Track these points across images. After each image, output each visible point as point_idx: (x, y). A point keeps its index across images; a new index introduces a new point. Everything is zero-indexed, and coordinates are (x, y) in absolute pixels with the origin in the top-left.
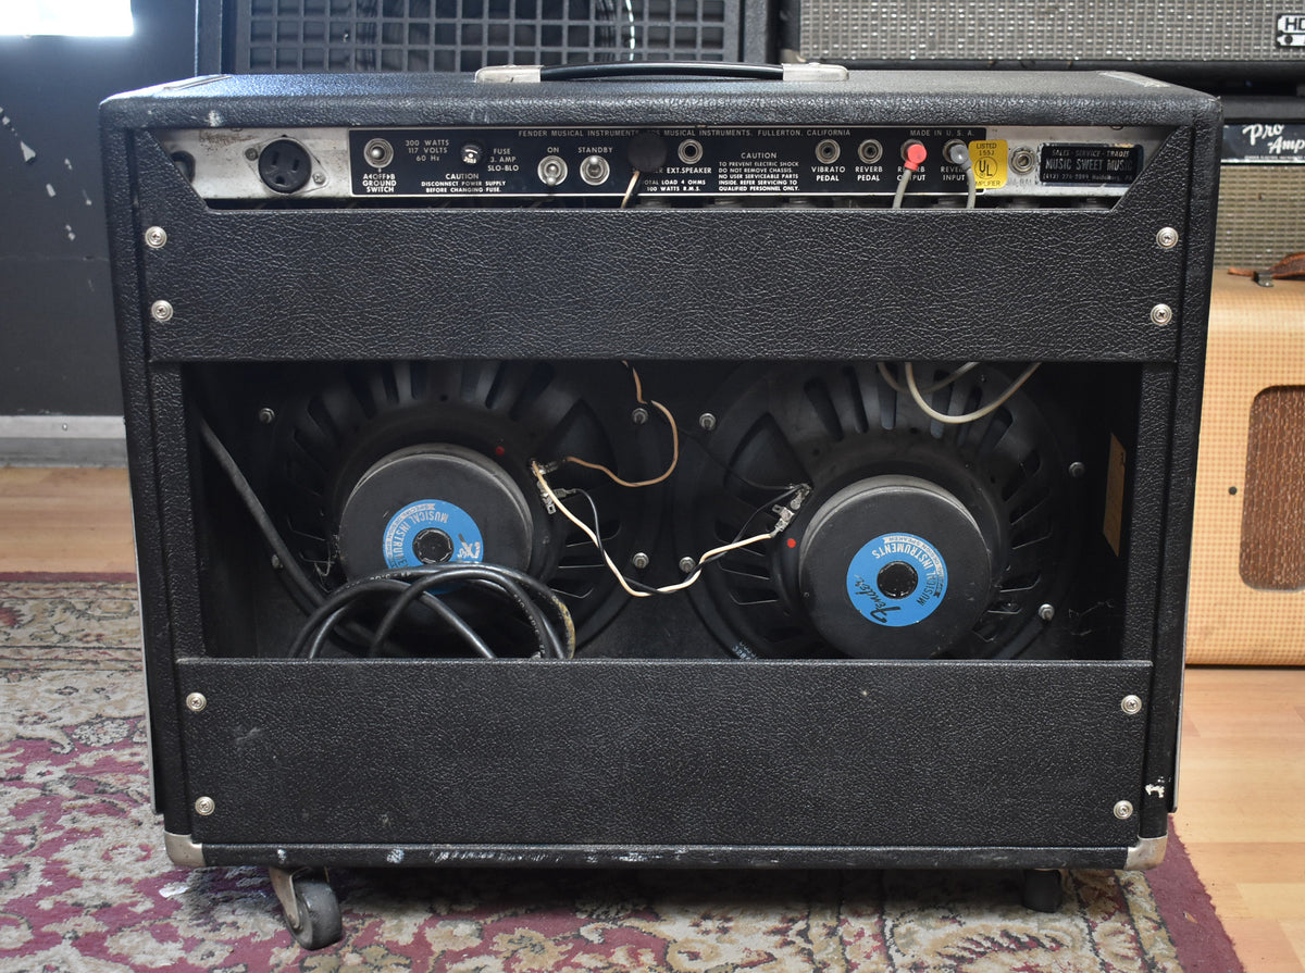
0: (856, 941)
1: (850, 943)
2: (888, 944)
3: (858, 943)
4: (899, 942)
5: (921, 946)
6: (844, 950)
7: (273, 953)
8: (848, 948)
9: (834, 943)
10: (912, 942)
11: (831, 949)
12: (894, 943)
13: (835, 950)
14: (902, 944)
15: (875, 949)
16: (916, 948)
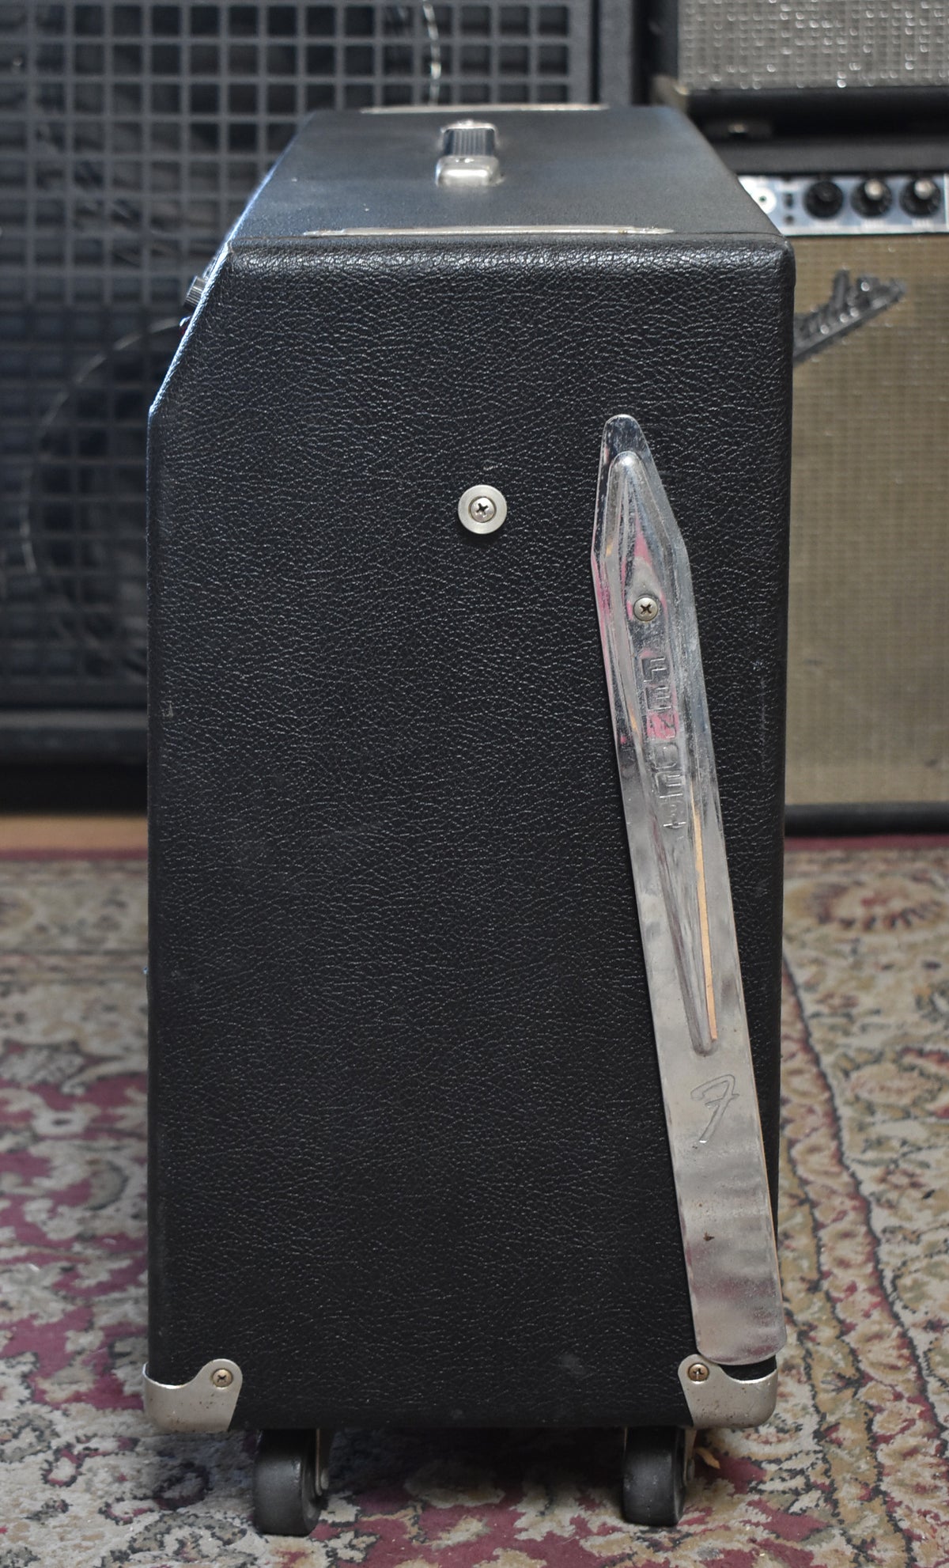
0: (847, 1297)
1: (840, 1300)
2: (891, 1299)
3: (851, 1299)
4: (907, 1296)
5: (935, 1300)
6: (834, 1307)
7: (67, 1339)
8: (839, 1306)
9: (818, 1301)
10: (922, 1297)
11: (815, 1308)
12: (898, 1297)
13: (821, 1309)
14: (910, 1299)
15: (875, 1306)
16: (929, 1303)
